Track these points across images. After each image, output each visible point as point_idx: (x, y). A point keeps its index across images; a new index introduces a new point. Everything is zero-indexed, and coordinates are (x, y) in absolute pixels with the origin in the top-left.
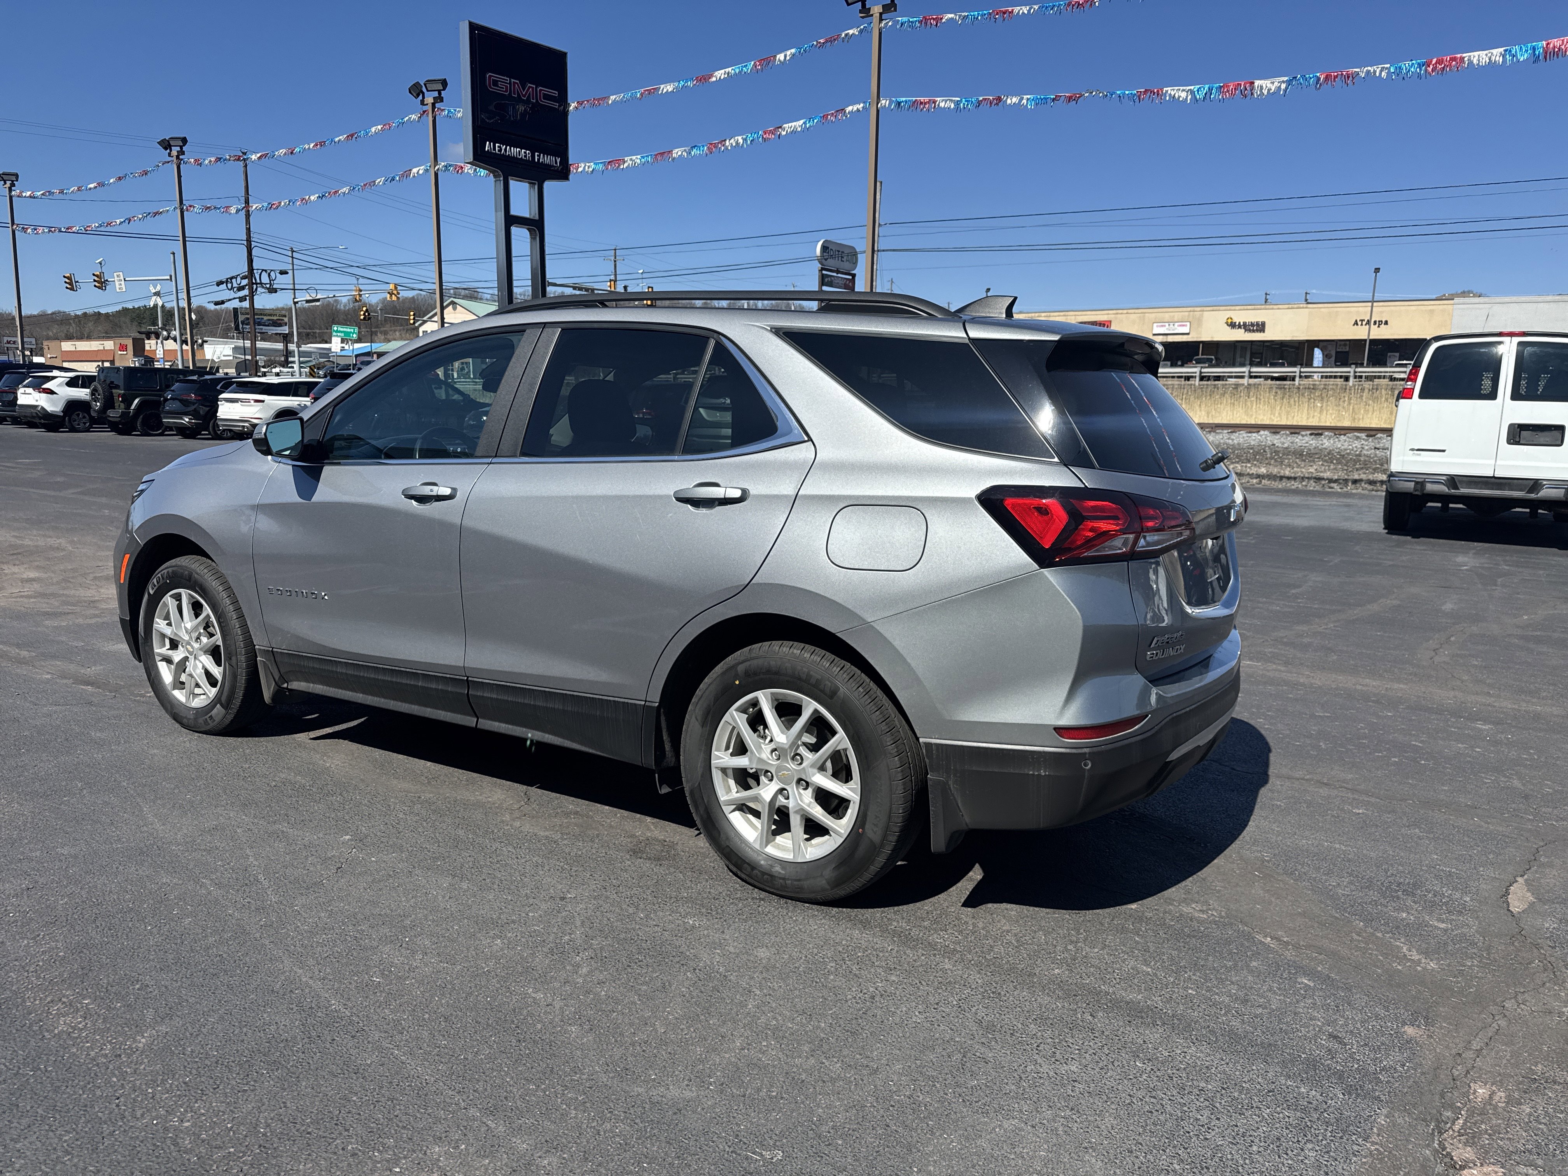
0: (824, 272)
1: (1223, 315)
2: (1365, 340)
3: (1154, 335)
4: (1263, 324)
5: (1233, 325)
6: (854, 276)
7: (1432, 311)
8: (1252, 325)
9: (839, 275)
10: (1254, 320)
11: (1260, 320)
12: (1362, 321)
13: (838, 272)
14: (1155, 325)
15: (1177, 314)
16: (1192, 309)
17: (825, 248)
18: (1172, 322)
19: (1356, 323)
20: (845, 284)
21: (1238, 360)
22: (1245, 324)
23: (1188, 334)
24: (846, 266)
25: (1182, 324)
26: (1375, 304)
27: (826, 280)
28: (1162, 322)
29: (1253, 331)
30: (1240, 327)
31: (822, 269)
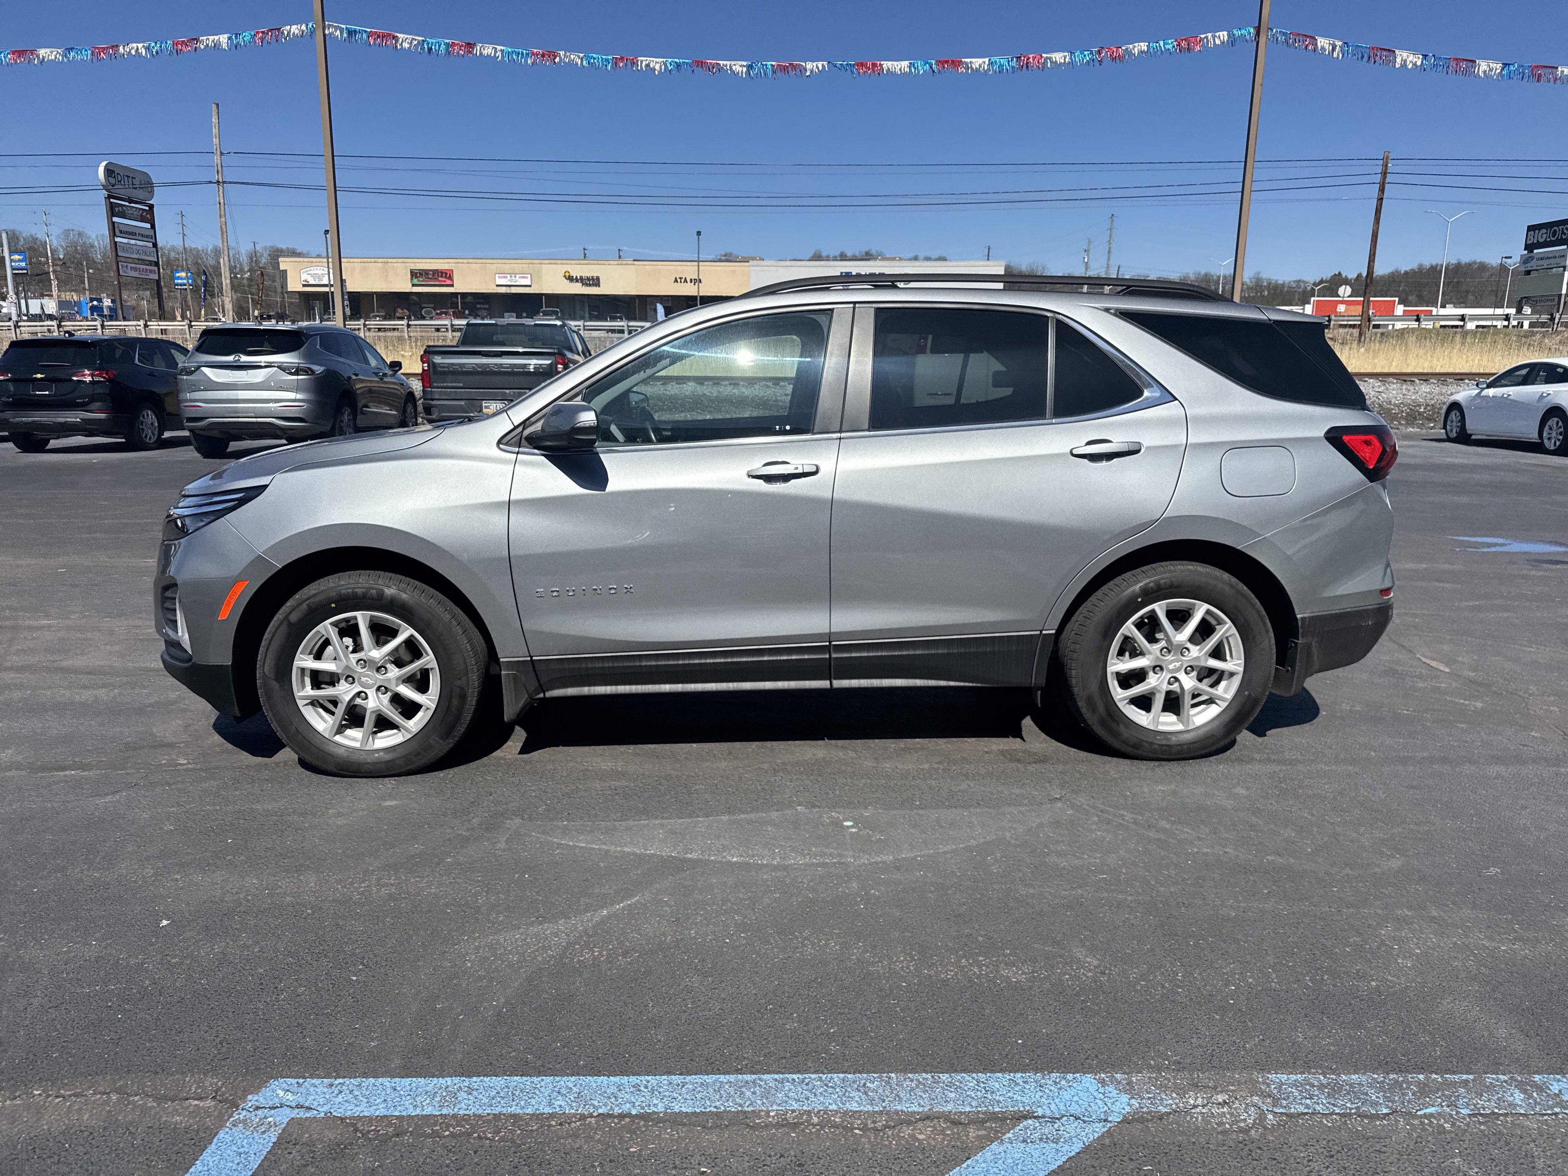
0: (112, 200)
1: (561, 269)
2: (696, 297)
3: (498, 286)
4: (598, 279)
5: (570, 279)
6: (151, 207)
7: (734, 272)
8: (588, 279)
9: (132, 205)
10: (589, 275)
11: (595, 275)
12: (681, 278)
13: (131, 201)
14: (497, 276)
15: (517, 265)
16: (531, 261)
17: (110, 172)
18: (513, 274)
19: (676, 281)
20: (141, 215)
21: (579, 313)
22: (581, 278)
23: (530, 286)
24: (140, 194)
25: (523, 275)
26: (701, 263)
27: (117, 209)
28: (504, 274)
29: (590, 285)
30: (577, 281)
31: (109, 197)
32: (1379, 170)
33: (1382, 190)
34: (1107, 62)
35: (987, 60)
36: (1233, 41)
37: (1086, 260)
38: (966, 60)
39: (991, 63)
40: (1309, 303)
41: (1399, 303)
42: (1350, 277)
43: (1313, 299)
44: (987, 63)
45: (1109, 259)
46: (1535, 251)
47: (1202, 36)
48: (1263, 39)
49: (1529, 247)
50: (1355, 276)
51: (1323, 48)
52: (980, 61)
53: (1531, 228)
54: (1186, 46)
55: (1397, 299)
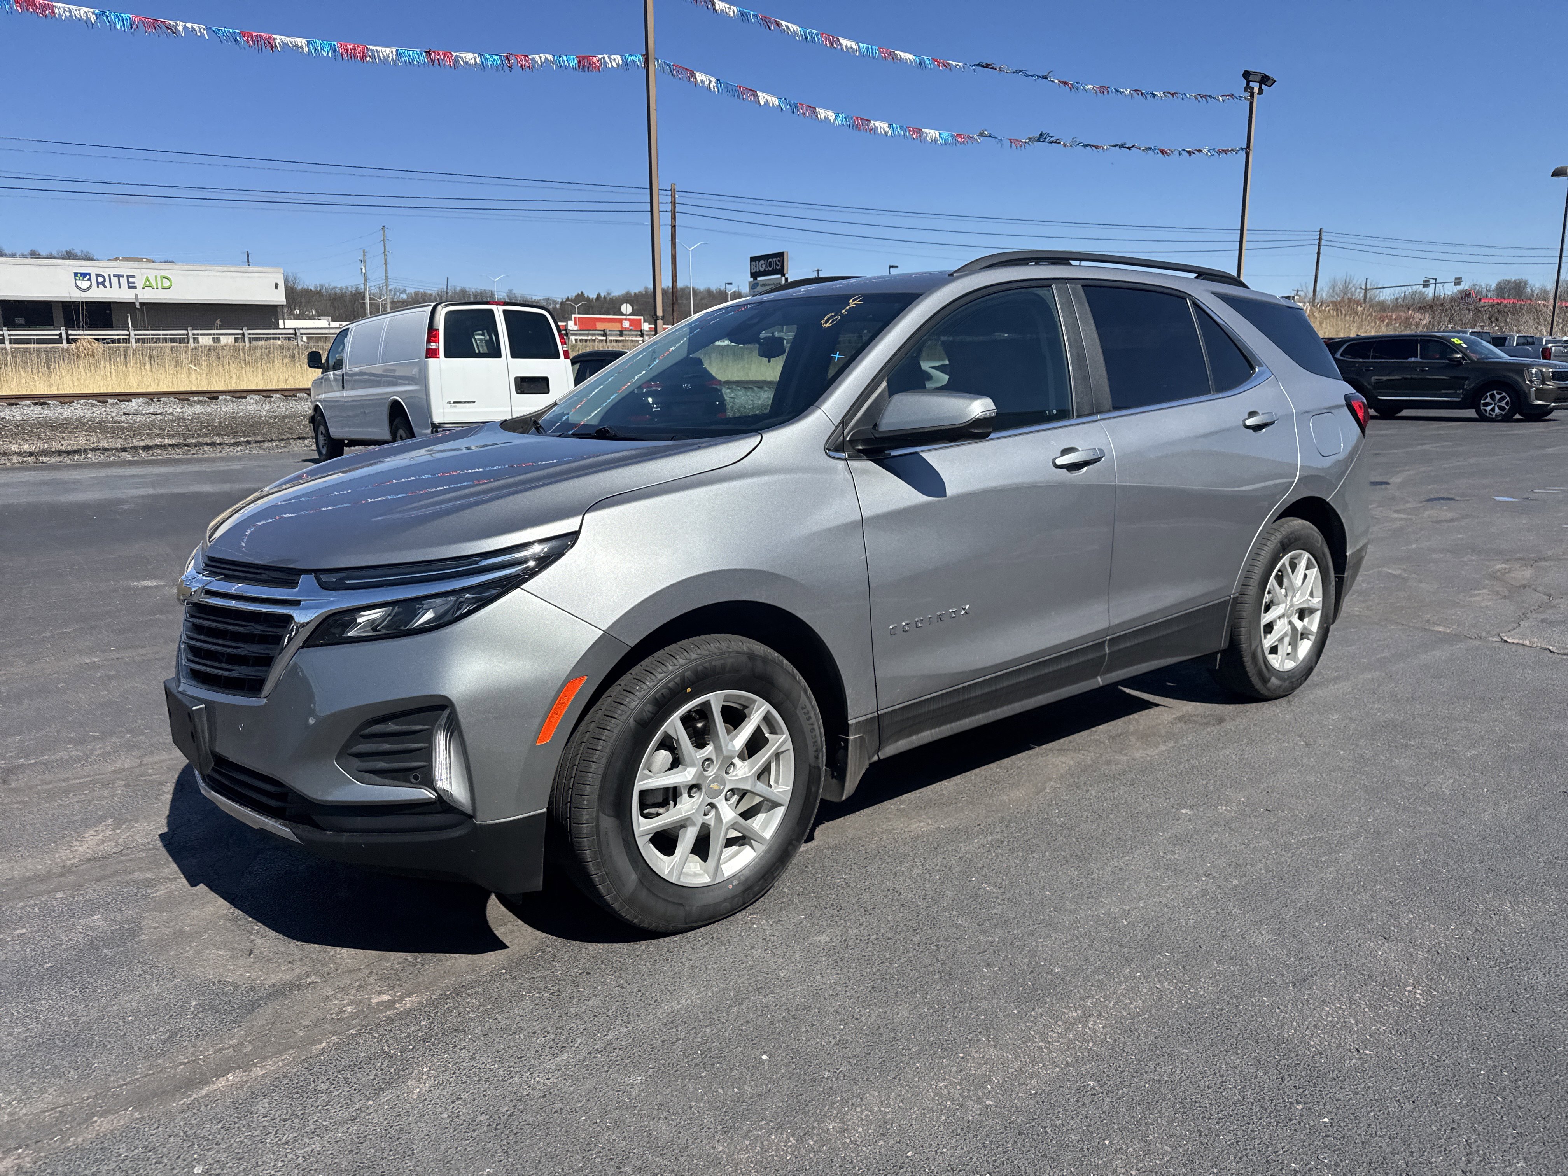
32: (669, 199)
33: (674, 218)
34: (517, 69)
35: (394, 50)
36: (626, 65)
37: (364, 271)
38: (372, 47)
39: (399, 54)
40: (571, 320)
41: (645, 321)
42: (591, 297)
43: (573, 316)
44: (395, 53)
45: (386, 270)
46: (759, 279)
47: (600, 56)
48: (653, 66)
49: (754, 275)
50: (595, 297)
51: (702, 82)
52: (388, 50)
53: (753, 259)
54: (585, 63)
55: (642, 318)
